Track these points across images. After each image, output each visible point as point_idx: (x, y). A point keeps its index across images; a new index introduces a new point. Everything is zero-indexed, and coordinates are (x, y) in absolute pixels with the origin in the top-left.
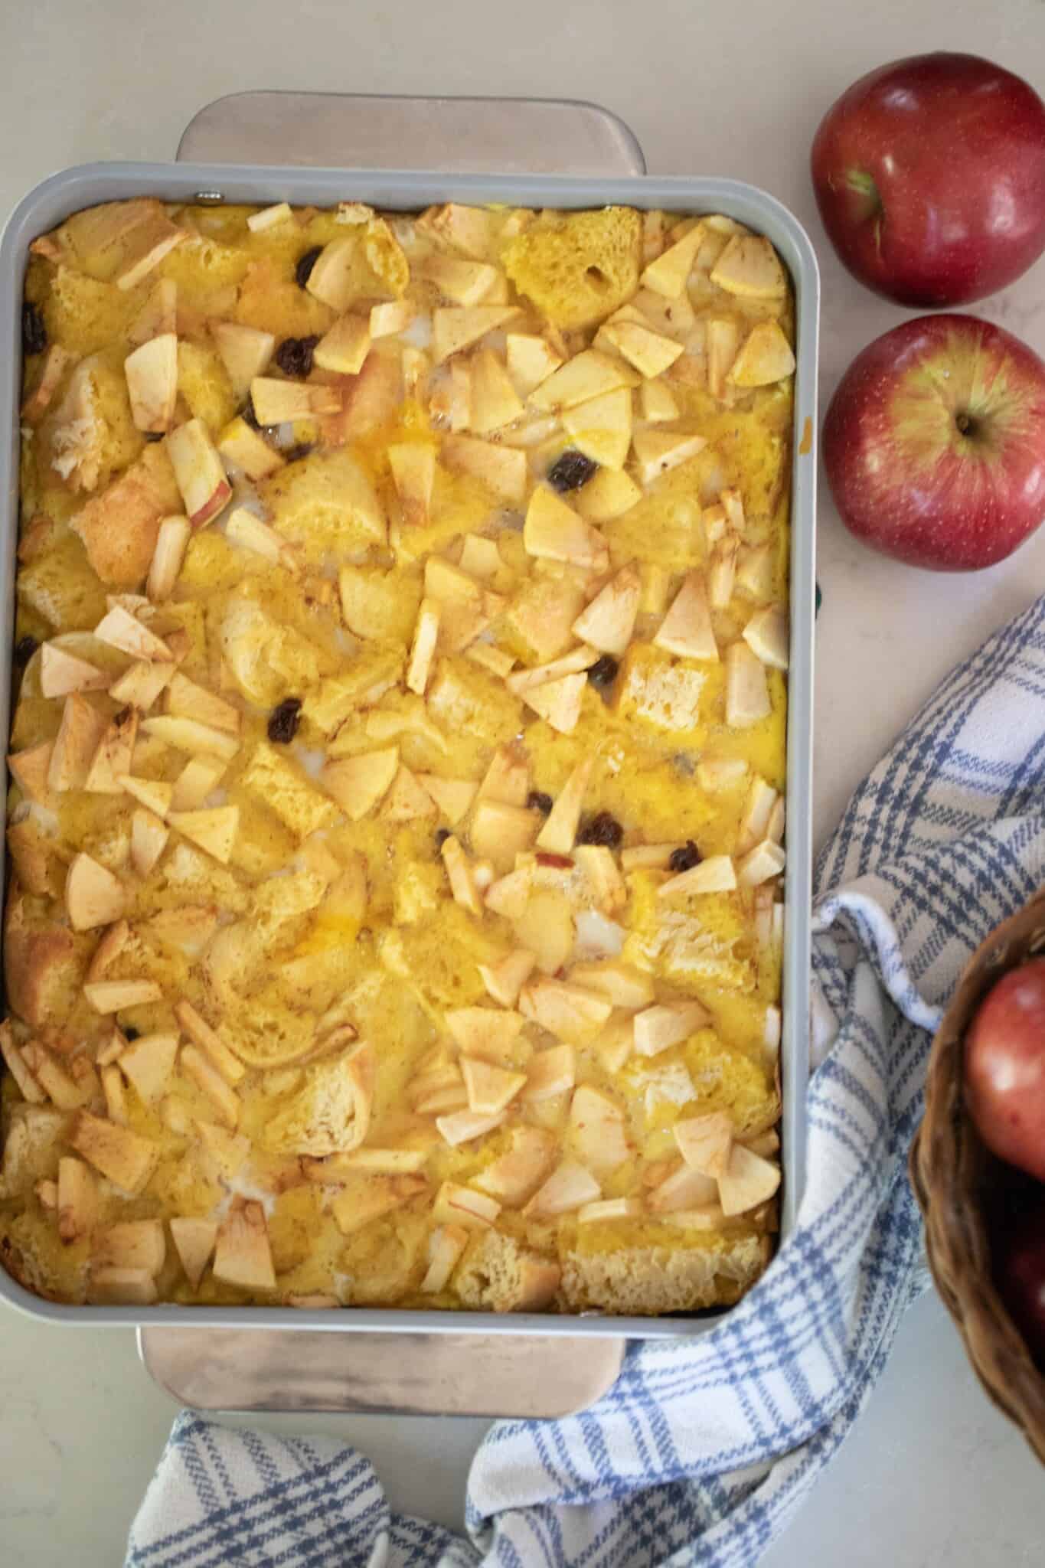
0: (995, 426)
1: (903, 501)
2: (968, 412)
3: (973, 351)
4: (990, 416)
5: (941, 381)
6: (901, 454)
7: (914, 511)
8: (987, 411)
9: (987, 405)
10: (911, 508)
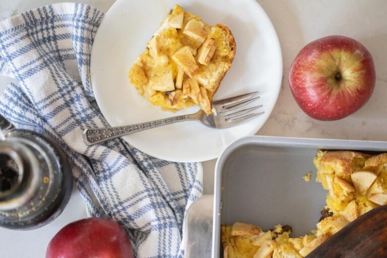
0: (345, 84)
1: (303, 79)
2: (342, 74)
3: (357, 60)
4: (346, 80)
5: (342, 60)
6: (314, 67)
7: (303, 84)
8: (347, 78)
9: (348, 77)
10: (304, 83)
